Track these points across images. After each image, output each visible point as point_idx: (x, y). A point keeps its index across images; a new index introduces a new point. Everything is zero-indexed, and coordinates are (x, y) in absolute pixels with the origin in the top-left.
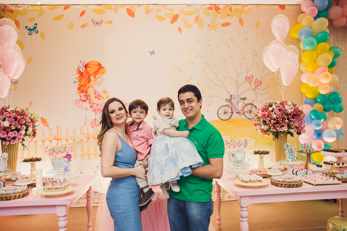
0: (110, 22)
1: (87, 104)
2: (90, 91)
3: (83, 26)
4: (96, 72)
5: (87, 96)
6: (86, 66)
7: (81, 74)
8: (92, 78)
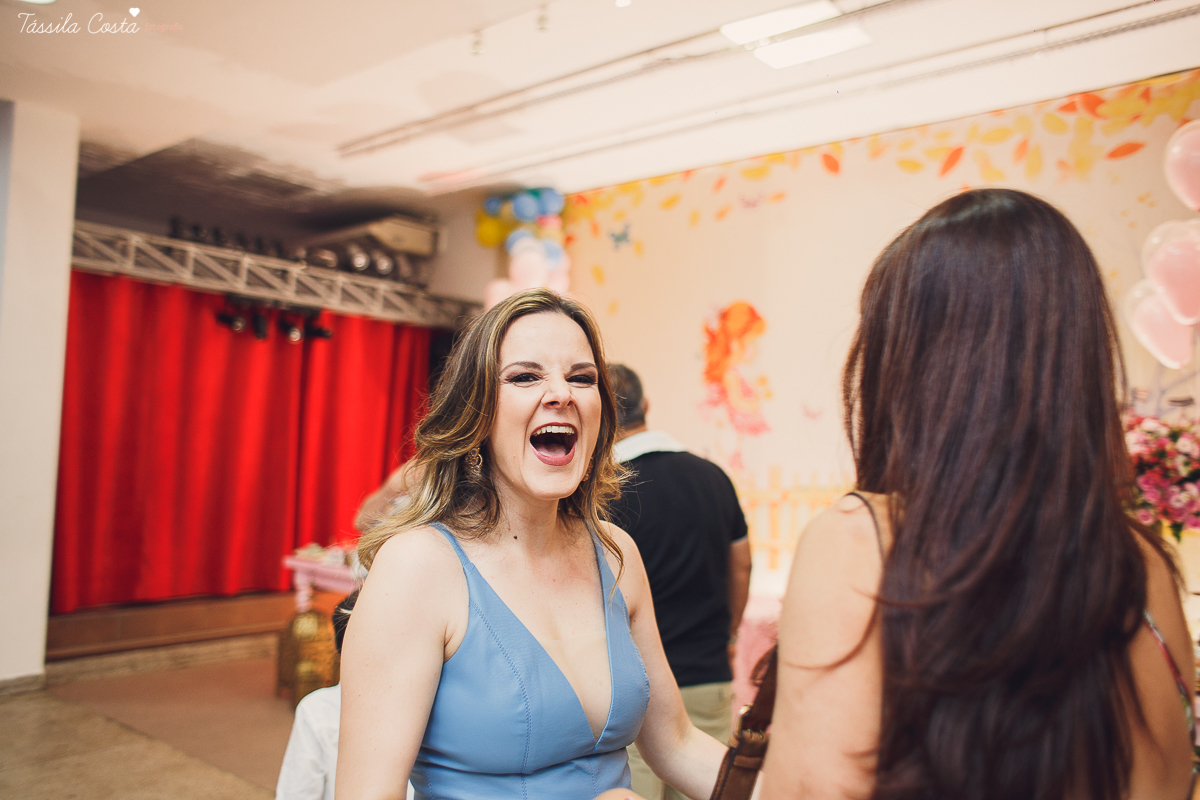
0: (780, 196)
1: (720, 412)
2: (730, 379)
3: (721, 215)
4: (745, 331)
5: (723, 393)
6: (724, 316)
7: (712, 337)
8: (735, 346)
